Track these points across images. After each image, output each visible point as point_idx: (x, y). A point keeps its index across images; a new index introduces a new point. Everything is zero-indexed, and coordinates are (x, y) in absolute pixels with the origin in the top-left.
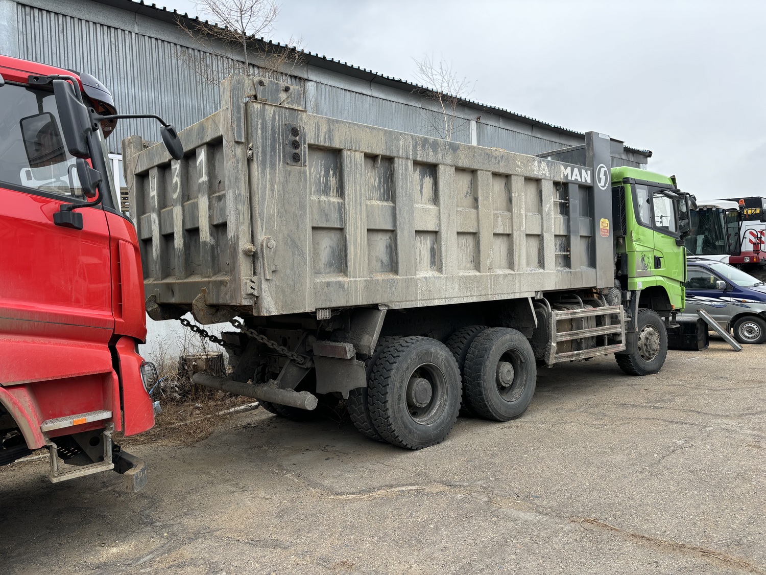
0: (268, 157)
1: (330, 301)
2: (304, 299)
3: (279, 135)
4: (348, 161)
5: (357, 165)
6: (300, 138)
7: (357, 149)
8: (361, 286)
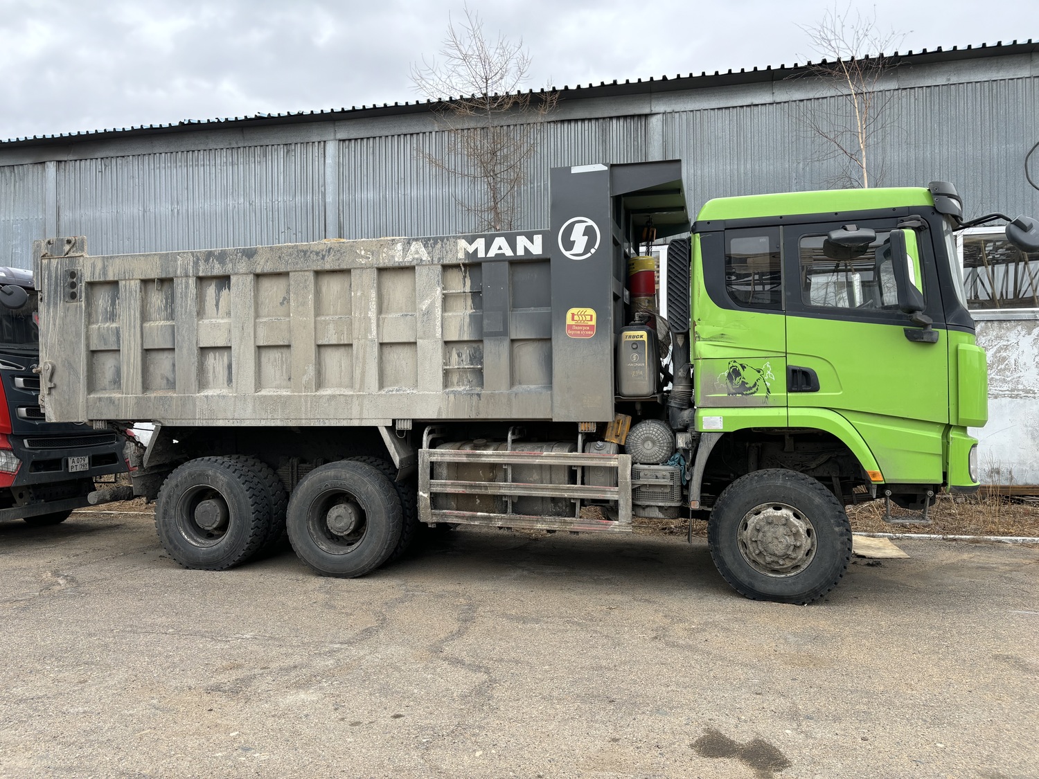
0: (52, 299)
1: (101, 414)
2: (78, 411)
3: (60, 280)
4: (123, 290)
5: (131, 292)
6: (77, 279)
7: (131, 278)
8: (132, 402)
